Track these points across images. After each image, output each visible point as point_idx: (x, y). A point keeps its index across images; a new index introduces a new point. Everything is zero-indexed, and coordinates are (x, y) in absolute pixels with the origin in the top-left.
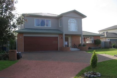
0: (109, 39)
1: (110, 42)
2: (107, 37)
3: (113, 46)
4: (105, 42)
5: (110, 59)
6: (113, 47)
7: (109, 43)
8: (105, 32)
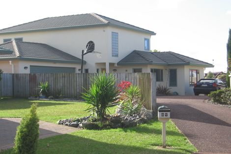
0: (28, 64)
1: (33, 78)
2: (21, 59)
3: (44, 92)
4: (16, 77)
5: (50, 135)
6: (41, 95)
7: (28, 78)
8: (13, 38)
